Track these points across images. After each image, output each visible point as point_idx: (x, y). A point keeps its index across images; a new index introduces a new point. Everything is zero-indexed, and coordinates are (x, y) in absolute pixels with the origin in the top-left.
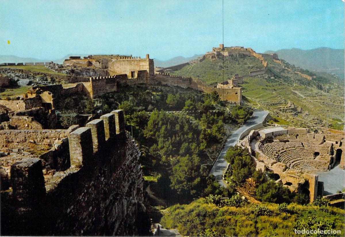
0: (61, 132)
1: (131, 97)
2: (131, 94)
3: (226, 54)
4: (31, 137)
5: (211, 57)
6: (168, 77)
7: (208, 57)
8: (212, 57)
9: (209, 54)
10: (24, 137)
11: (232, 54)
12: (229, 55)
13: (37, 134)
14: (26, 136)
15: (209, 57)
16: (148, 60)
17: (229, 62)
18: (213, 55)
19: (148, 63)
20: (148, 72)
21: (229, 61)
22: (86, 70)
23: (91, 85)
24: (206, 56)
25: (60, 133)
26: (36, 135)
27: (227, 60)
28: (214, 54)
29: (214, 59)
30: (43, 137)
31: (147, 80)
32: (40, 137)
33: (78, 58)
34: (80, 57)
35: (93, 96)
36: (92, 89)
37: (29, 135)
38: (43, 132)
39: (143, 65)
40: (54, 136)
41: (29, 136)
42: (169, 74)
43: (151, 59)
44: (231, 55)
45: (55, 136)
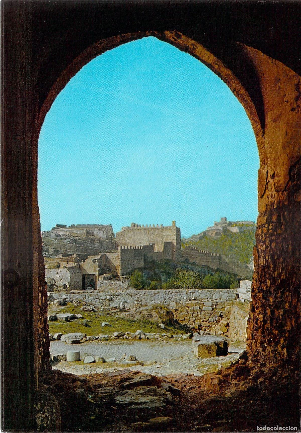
0: (215, 292)
1: (163, 276)
2: (162, 272)
3: (235, 230)
4: (172, 299)
5: (214, 233)
6: (196, 253)
7: (210, 233)
8: (217, 234)
9: (212, 230)
10: (163, 299)
11: (243, 230)
12: (240, 232)
13: (181, 294)
14: (166, 298)
15: (212, 233)
16: (175, 228)
17: (241, 241)
18: (218, 231)
19: (175, 232)
20: (175, 244)
21: (241, 239)
22: (89, 241)
23: (120, 257)
24: (206, 232)
25: (213, 293)
26: (180, 296)
27: (238, 238)
28: (218, 229)
29: (220, 236)
30: (189, 298)
31: (173, 255)
32: (185, 298)
33: (64, 226)
34: (66, 226)
35: (121, 272)
36: (120, 262)
37: (170, 295)
38: (190, 292)
39: (167, 236)
40: (205, 297)
41: (170, 297)
42: (197, 248)
43: (178, 228)
44: (243, 232)
45: (207, 297)
